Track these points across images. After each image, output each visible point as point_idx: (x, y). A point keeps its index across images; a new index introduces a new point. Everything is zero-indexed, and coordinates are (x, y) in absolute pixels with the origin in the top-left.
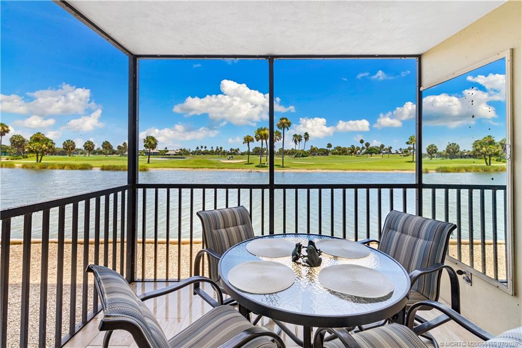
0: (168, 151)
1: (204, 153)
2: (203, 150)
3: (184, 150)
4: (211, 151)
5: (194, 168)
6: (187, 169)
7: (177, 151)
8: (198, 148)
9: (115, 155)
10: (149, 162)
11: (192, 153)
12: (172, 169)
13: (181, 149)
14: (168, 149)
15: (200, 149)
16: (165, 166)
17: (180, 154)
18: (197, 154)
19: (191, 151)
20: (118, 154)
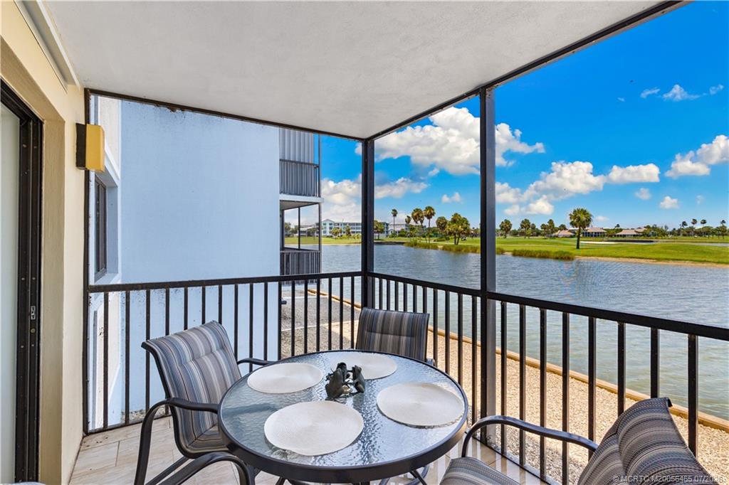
0: (621, 230)
1: (699, 233)
2: (698, 226)
3: (654, 228)
4: (718, 229)
5: (658, 260)
6: (643, 261)
7: (639, 230)
8: (684, 224)
9: (540, 237)
10: (578, 247)
11: (672, 233)
12: (614, 259)
13: (648, 227)
14: (621, 227)
15: (690, 225)
16: (601, 253)
17: (644, 234)
18: (684, 235)
19: (670, 229)
20: (544, 235)
